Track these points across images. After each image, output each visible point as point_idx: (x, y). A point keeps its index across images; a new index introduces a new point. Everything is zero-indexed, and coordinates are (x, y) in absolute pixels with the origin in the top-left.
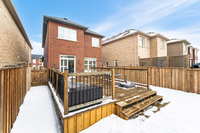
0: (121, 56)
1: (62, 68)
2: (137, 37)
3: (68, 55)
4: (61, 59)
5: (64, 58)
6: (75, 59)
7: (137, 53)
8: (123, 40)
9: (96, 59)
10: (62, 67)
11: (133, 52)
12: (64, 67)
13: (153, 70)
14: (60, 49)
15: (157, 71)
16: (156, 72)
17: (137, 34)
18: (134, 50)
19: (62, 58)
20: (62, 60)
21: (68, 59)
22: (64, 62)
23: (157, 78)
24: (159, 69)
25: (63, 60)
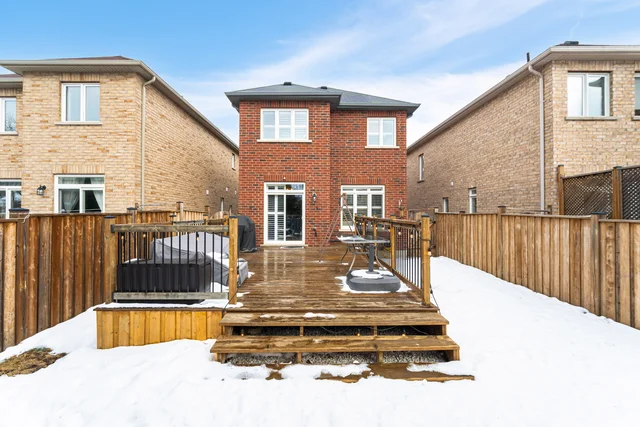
0: (489, 171)
1: (271, 218)
2: (547, 77)
3: (284, 181)
4: (267, 192)
5: (276, 192)
6: (304, 191)
7: (548, 153)
8: (495, 102)
9: (383, 187)
10: (280, 213)
11: (533, 148)
12: (276, 213)
13: (587, 230)
14: (263, 168)
15: (607, 240)
16: (603, 242)
17: (550, 63)
18: (535, 140)
19: (272, 192)
20: (271, 197)
21: (285, 192)
22: (276, 199)
23: (608, 277)
24: (615, 228)
25: (273, 196)
